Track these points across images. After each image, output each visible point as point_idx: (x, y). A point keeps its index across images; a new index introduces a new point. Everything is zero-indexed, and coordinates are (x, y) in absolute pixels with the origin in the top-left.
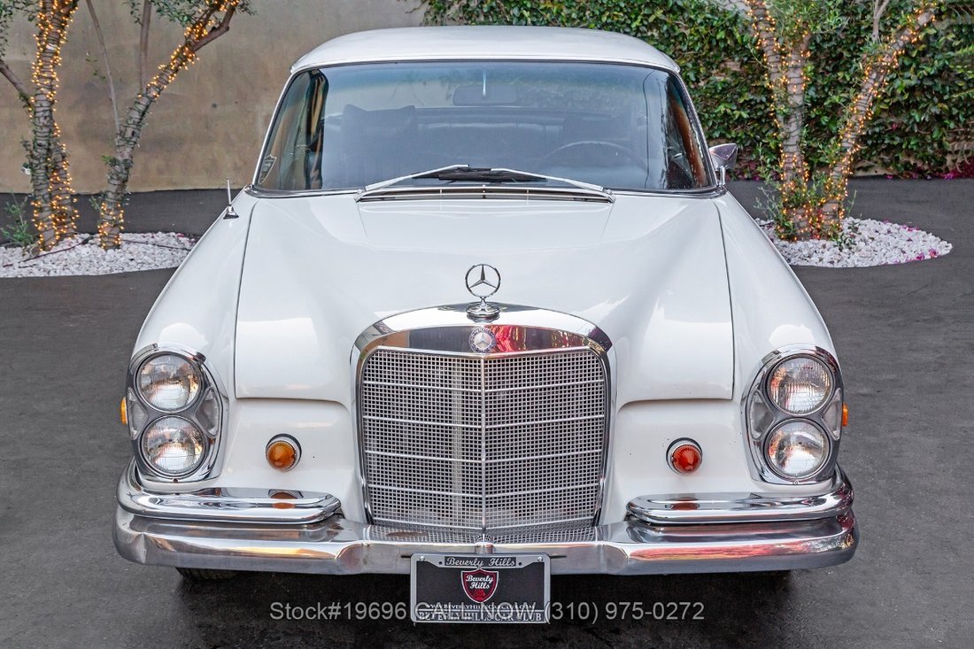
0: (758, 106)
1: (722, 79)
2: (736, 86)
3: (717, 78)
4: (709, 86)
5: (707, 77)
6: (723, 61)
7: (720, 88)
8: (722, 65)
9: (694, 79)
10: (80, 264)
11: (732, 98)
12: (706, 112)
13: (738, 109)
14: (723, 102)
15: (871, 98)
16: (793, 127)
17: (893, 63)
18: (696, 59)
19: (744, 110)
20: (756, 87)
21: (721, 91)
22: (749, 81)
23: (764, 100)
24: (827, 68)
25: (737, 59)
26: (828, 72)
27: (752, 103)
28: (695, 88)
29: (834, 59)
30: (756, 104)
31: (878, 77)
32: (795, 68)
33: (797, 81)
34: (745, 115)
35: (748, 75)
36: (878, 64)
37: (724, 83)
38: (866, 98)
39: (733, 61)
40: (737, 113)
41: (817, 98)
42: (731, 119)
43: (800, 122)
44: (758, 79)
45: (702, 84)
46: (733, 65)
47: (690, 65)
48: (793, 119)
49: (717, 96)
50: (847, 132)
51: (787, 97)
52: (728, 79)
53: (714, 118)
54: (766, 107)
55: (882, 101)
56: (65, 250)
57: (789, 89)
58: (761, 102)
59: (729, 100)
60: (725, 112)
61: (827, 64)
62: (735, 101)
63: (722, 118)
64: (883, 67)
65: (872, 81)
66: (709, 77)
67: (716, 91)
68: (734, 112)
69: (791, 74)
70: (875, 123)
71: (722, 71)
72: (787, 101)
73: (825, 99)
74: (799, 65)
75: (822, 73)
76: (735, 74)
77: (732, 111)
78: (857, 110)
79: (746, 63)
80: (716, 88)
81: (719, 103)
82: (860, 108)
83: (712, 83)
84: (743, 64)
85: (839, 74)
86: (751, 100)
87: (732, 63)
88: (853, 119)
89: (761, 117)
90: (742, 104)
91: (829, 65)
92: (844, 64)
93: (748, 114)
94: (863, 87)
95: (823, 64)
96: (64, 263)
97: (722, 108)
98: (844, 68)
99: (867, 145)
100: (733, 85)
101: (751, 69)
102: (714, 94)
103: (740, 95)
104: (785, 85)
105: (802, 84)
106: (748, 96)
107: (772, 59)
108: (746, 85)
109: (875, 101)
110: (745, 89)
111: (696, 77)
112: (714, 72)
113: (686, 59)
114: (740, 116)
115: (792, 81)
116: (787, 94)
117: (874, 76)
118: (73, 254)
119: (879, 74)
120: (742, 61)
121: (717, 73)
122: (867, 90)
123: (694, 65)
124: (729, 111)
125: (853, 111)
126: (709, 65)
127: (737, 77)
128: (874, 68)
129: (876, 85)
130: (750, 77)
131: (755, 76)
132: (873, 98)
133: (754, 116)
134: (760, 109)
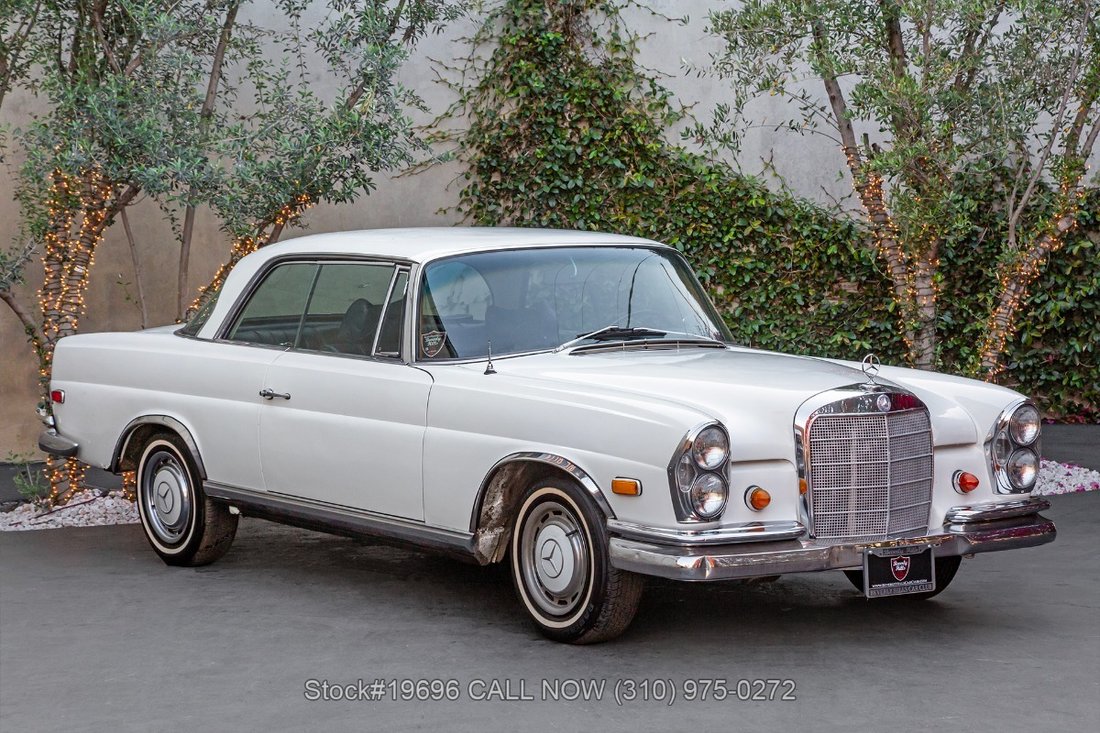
0: (882, 336)
1: (837, 303)
2: (854, 310)
3: (831, 302)
4: (821, 311)
5: (818, 300)
6: (836, 282)
7: (835, 313)
8: (836, 286)
9: (802, 303)
10: (106, 517)
11: (849, 325)
12: (820, 343)
13: (858, 339)
14: (839, 331)
15: (1011, 311)
16: (926, 344)
17: (1034, 273)
18: (804, 279)
19: (865, 340)
20: (879, 312)
21: (836, 317)
22: (869, 306)
23: (889, 327)
24: (965, 288)
25: (853, 278)
26: (966, 294)
27: (876, 331)
28: (804, 314)
29: (971, 278)
30: (880, 332)
31: (1017, 288)
32: (924, 277)
33: (926, 292)
34: (867, 346)
35: (868, 297)
36: (1016, 273)
37: (840, 307)
38: (1006, 311)
39: (849, 281)
40: (857, 344)
41: (954, 325)
42: (850, 351)
43: (933, 338)
44: (881, 302)
45: (812, 309)
46: (849, 287)
47: (796, 286)
48: (925, 335)
49: (831, 324)
50: (987, 350)
51: (917, 310)
52: (844, 302)
53: (829, 350)
54: (892, 336)
55: (1033, 328)
56: (84, 503)
57: (919, 302)
58: (886, 330)
59: (846, 329)
60: (843, 342)
61: (964, 284)
62: (855, 330)
63: (839, 349)
64: (1023, 277)
65: (1011, 293)
66: (820, 300)
67: (829, 317)
68: (854, 343)
69: (919, 284)
70: (1027, 355)
71: (837, 293)
72: (916, 314)
73: (964, 326)
74: (928, 274)
75: (957, 295)
76: (851, 297)
77: (851, 340)
78: (997, 325)
79: (865, 283)
80: (829, 314)
81: (834, 332)
82: (1000, 323)
83: (825, 307)
84: (860, 284)
85: (979, 296)
86: (873, 328)
87: (847, 284)
88: (993, 334)
89: (887, 348)
90: (862, 333)
91: (967, 285)
92: (984, 283)
93: (871, 344)
94: (1001, 300)
95: (959, 285)
96: (86, 517)
97: (838, 338)
98: (984, 289)
99: (1020, 381)
100: (850, 309)
101: (872, 290)
102: (828, 321)
103: (860, 321)
104: (914, 296)
105: (932, 295)
106: (870, 323)
107: (897, 270)
108: (865, 310)
109: (1015, 314)
110: (865, 315)
111: (804, 300)
112: (826, 294)
113: (790, 279)
114: (861, 347)
115: (921, 291)
116: (917, 307)
117: (1013, 287)
118: (94, 507)
119: (1018, 284)
120: (861, 280)
121: (830, 296)
122: (1007, 302)
123: (801, 286)
124: (847, 341)
125: (992, 326)
126: (820, 286)
127: (854, 300)
128: (1013, 278)
129: (1017, 296)
130: (871, 300)
131: (877, 299)
132: (1014, 312)
133: (877, 347)
134: (885, 339)
